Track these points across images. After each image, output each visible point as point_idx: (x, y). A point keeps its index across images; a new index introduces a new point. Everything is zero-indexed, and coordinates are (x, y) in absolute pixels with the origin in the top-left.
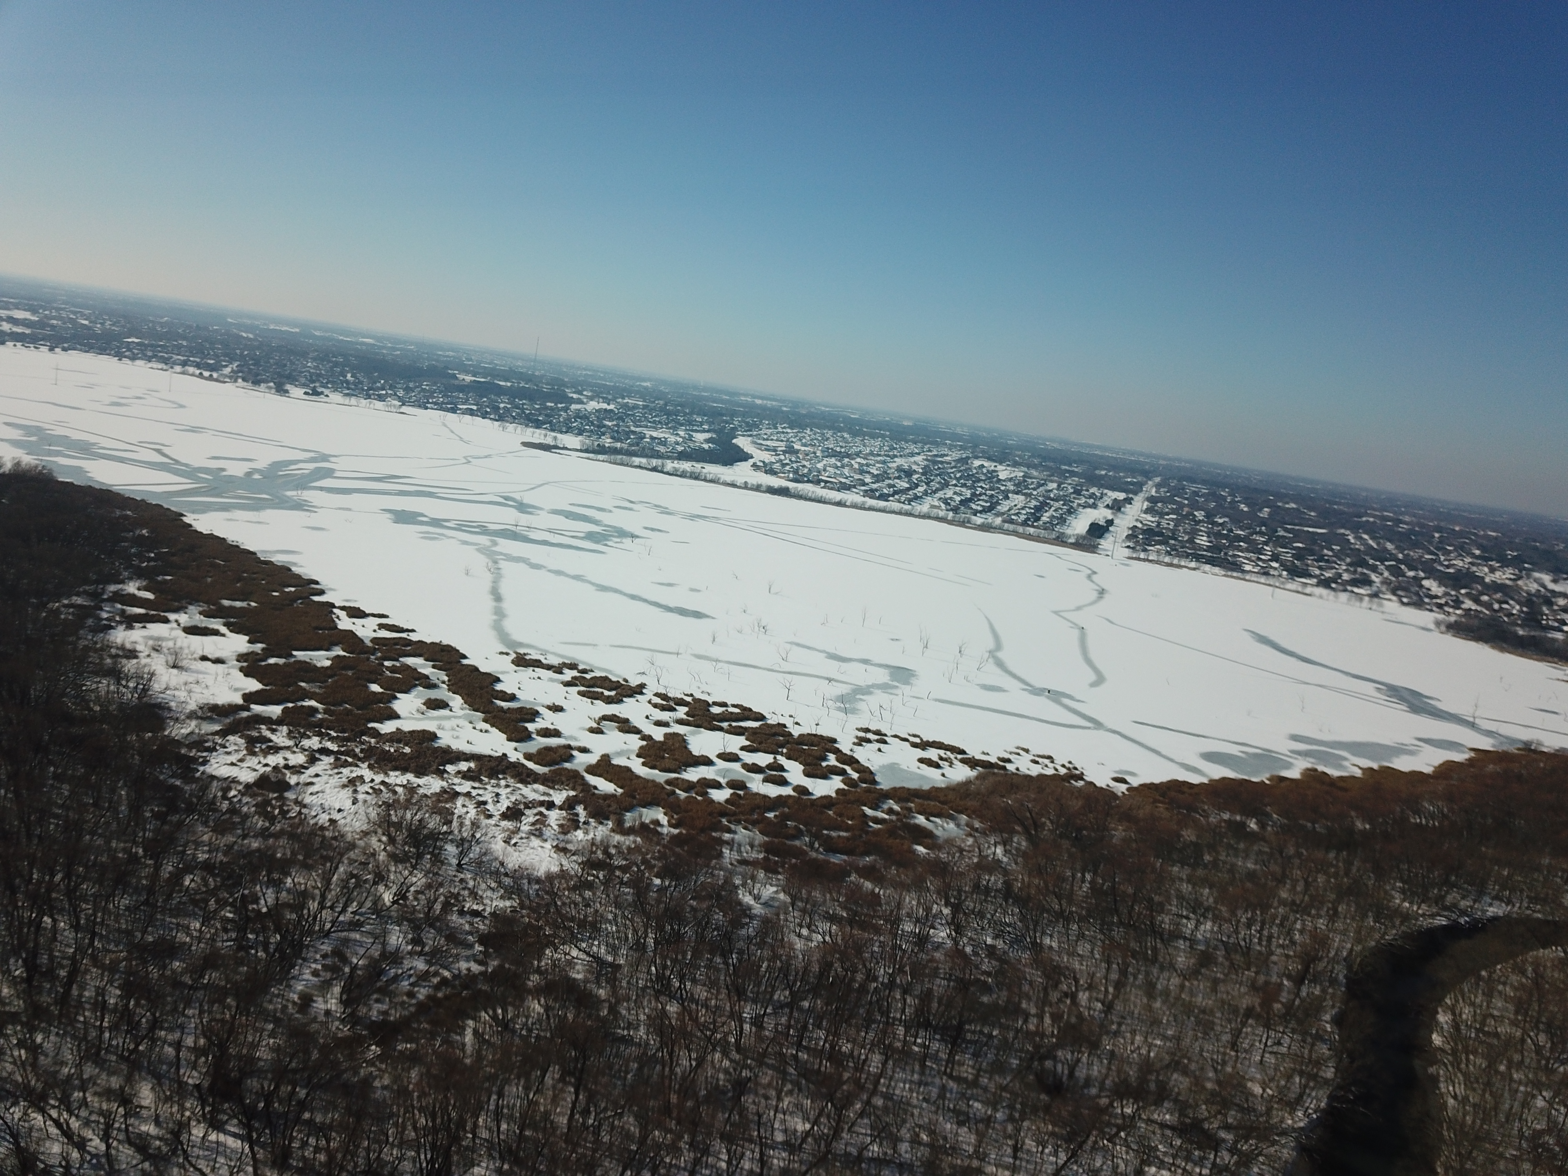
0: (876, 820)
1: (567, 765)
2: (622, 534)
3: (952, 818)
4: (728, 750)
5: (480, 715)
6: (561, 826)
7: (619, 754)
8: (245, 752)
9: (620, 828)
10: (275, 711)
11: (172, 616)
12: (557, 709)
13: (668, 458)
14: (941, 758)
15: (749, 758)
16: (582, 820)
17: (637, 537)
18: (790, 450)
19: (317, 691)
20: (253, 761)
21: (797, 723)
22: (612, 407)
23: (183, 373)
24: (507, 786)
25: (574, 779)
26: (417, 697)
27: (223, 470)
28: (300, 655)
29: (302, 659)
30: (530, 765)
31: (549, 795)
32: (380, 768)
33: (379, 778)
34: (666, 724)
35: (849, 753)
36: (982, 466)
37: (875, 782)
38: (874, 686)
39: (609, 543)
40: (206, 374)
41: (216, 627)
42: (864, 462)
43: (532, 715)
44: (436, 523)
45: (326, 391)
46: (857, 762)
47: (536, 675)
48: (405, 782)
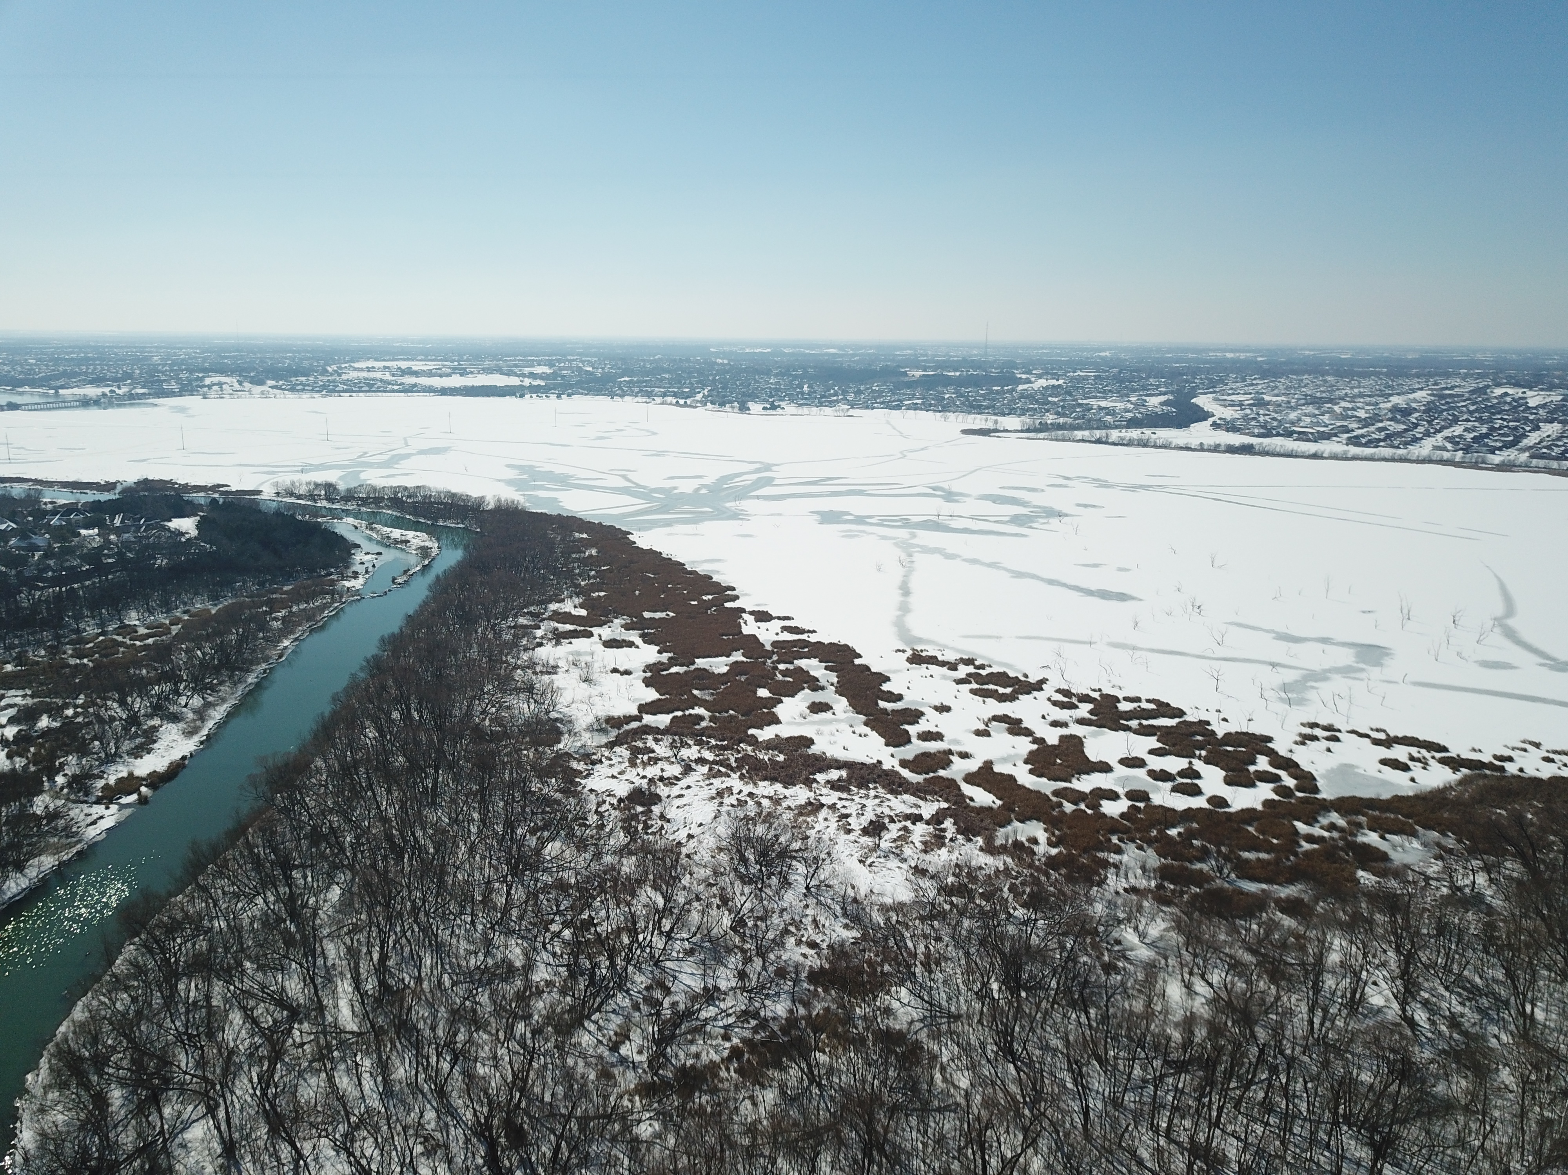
0: (1310, 839)
1: (942, 773)
2: (1052, 513)
3: (1414, 834)
4: (1133, 755)
5: (863, 718)
6: (925, 843)
7: (1004, 760)
8: (627, 764)
9: (990, 849)
10: (663, 720)
11: (596, 631)
12: (943, 709)
13: (1116, 427)
14: (1412, 759)
15: (1157, 763)
16: (949, 835)
17: (1066, 515)
18: (1260, 403)
19: (708, 698)
20: (631, 774)
21: (1225, 720)
22: (1061, 382)
23: (662, 403)
24: (876, 797)
25: (948, 790)
26: (803, 700)
27: (675, 488)
28: (701, 663)
29: (702, 667)
30: (905, 773)
31: (918, 807)
32: (750, 778)
33: (748, 788)
34: (1064, 725)
35: (1288, 755)
36: (1506, 394)
37: (1316, 790)
38: (1330, 671)
39: (1034, 525)
40: (682, 402)
41: (632, 639)
42: (1350, 405)
43: (915, 716)
44: (860, 520)
45: (783, 404)
46: (1297, 765)
47: (928, 673)
48: (772, 794)
